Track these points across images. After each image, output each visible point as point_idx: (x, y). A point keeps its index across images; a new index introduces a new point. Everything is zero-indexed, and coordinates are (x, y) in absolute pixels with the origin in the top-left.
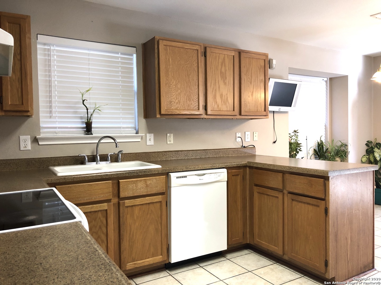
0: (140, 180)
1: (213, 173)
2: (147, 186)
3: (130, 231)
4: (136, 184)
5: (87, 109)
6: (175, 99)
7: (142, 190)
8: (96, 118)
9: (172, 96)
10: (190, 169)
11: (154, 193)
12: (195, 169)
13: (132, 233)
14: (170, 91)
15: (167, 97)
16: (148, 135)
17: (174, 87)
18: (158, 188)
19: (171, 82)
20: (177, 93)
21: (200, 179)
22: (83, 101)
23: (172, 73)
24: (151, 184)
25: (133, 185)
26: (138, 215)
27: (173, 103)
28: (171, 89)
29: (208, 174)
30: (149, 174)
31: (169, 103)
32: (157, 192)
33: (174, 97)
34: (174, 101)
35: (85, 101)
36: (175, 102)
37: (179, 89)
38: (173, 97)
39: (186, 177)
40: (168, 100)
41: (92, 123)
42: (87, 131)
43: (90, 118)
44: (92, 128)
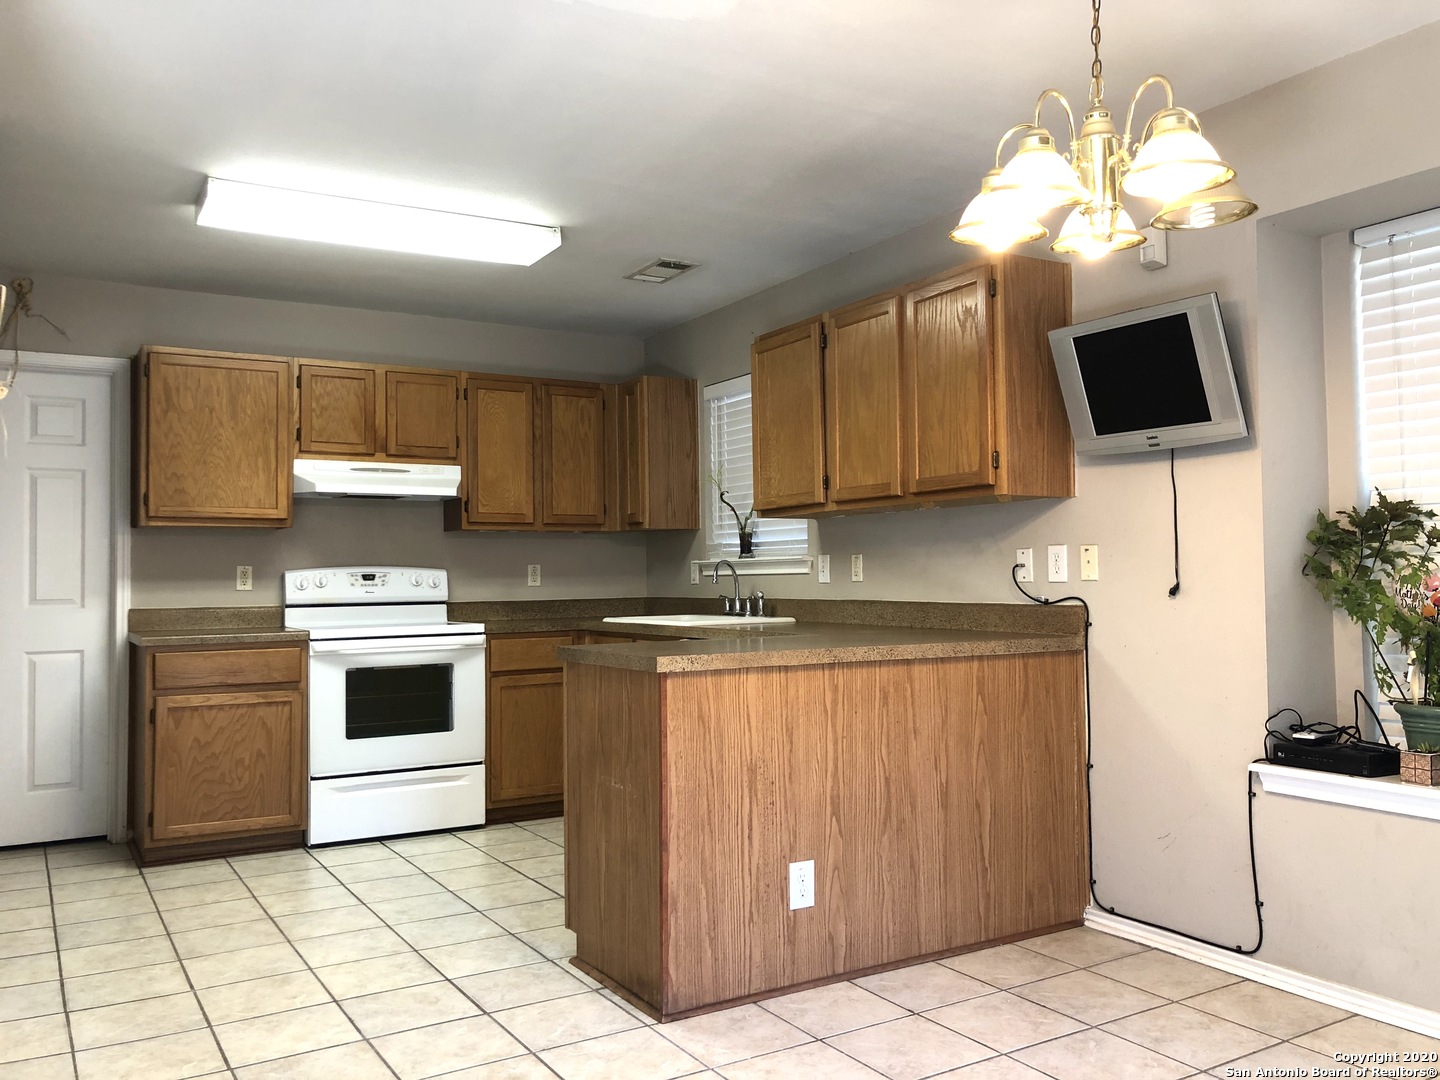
5: (733, 509)
6: (777, 471)
9: (771, 464)
14: (769, 455)
15: (764, 469)
16: (820, 557)
17: (775, 442)
19: (770, 432)
20: (779, 457)
22: (722, 494)
23: (771, 412)
27: (773, 480)
28: (771, 448)
31: (766, 483)
33: (775, 468)
34: (774, 476)
35: (726, 495)
36: (776, 479)
37: (783, 447)
38: (772, 468)
40: (766, 477)
41: (750, 535)
42: (742, 552)
43: (745, 525)
44: (750, 544)
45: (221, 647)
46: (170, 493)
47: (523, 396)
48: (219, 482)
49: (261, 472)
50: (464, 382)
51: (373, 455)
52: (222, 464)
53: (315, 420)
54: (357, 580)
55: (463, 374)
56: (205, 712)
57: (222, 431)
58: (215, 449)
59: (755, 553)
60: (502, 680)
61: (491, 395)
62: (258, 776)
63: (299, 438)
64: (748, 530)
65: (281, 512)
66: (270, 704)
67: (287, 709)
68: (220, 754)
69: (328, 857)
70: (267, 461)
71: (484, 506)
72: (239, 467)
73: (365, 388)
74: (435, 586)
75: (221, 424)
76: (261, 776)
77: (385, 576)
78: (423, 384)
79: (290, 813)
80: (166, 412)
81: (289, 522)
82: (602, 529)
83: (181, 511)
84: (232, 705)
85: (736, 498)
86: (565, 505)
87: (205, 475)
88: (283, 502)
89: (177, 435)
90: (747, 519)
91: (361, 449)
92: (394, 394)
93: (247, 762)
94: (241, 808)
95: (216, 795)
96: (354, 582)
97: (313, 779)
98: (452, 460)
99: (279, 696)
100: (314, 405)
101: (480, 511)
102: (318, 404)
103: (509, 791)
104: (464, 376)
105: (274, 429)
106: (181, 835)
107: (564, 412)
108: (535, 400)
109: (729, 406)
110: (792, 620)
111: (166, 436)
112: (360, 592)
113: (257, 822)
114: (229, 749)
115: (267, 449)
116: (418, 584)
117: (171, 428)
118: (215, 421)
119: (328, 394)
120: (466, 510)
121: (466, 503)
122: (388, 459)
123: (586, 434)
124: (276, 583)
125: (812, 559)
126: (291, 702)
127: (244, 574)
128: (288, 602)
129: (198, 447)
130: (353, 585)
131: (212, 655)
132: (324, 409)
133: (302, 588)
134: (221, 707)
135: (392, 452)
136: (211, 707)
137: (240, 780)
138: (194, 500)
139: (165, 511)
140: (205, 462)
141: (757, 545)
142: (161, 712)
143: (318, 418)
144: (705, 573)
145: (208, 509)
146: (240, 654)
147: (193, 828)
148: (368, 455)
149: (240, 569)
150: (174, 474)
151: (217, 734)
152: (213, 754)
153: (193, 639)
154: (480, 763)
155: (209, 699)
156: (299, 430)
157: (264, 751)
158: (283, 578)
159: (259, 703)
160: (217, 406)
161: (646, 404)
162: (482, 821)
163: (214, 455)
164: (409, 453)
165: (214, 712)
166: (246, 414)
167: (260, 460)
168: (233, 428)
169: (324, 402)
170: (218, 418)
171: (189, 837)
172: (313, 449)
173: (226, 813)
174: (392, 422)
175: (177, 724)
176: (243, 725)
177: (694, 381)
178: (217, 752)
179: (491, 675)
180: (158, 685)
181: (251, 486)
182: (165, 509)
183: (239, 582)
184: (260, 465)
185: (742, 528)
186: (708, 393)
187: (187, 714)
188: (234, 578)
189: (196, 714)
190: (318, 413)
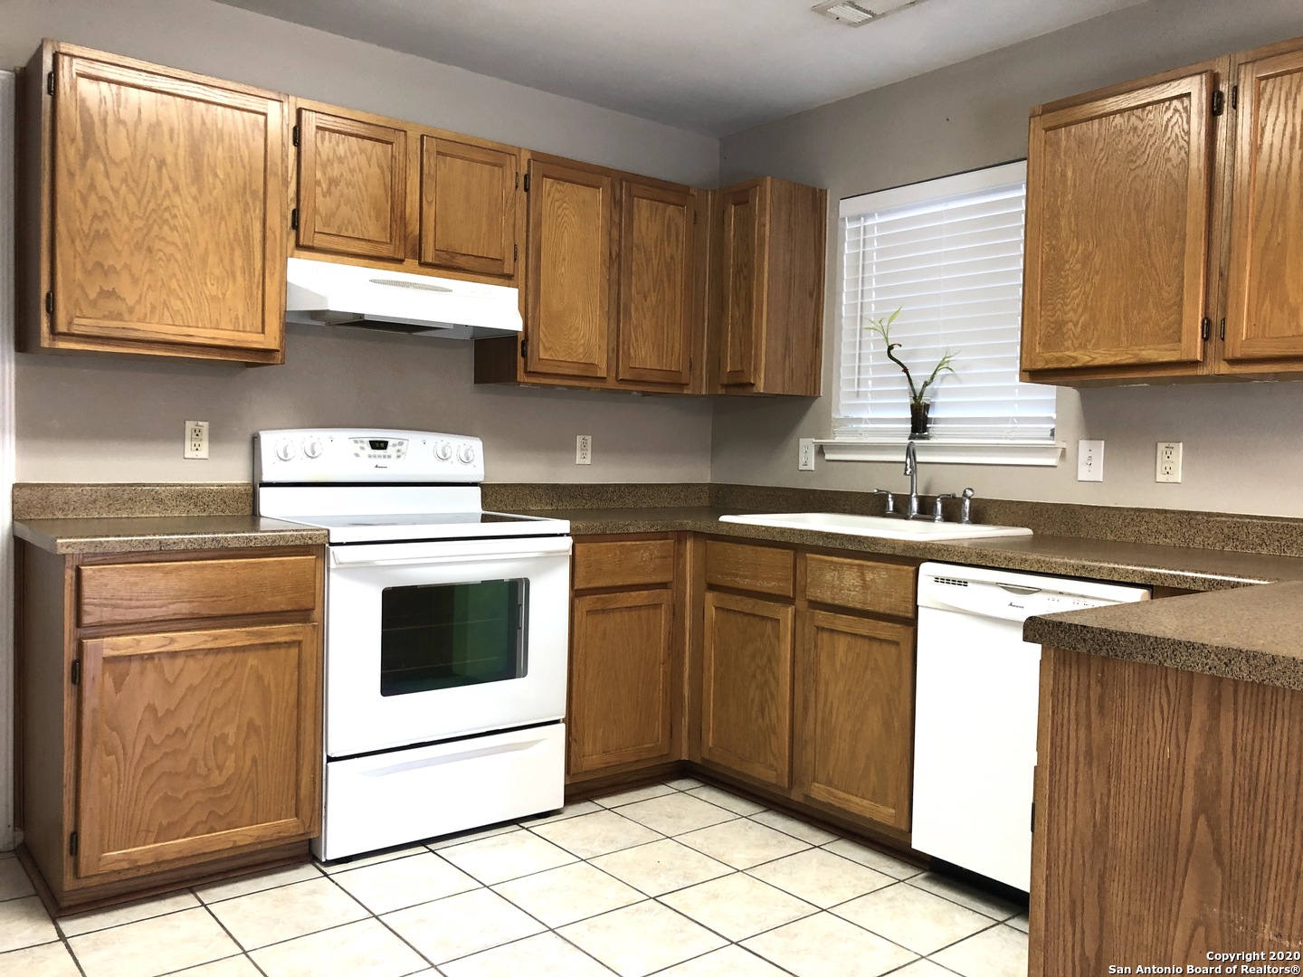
0: (848, 564)
1: (1070, 595)
2: (865, 586)
3: (826, 699)
4: (838, 571)
5: (905, 370)
6: (1080, 310)
7: (852, 593)
8: (948, 392)
9: (1068, 301)
10: (993, 560)
11: (881, 611)
12: (1011, 566)
13: (829, 705)
14: (1062, 286)
15: (1050, 307)
16: (1083, 445)
17: (1079, 266)
18: (893, 600)
19: (1067, 252)
20: (1088, 288)
21: (1011, 605)
22: (890, 348)
23: (1073, 219)
24: (873, 580)
25: (832, 574)
26: (843, 659)
27: (1070, 325)
28: (1067, 276)
29: (1048, 592)
30: (869, 550)
31: (1053, 329)
32: (888, 612)
33: (1075, 306)
34: (1074, 319)
35: (896, 348)
36: (1078, 323)
37: (1097, 273)
38: (1069, 307)
39: (965, 583)
40: (1052, 319)
41: (927, 407)
42: (914, 429)
43: (921, 394)
44: (926, 420)
45: (189, 555)
46: (92, 296)
47: (600, 194)
48: (174, 284)
49: (239, 274)
50: (524, 164)
51: (401, 261)
52: (178, 256)
53: (319, 199)
54: (362, 448)
55: (523, 153)
56: (166, 662)
57: (177, 200)
58: (166, 228)
59: (931, 431)
60: (586, 603)
61: (559, 187)
62: (249, 762)
63: (295, 225)
64: (925, 400)
65: (270, 340)
66: (267, 646)
67: (294, 651)
68: (190, 727)
69: (351, 877)
70: (248, 258)
71: (546, 349)
72: (204, 260)
73: (392, 156)
74: (467, 461)
75: (176, 189)
76: (254, 761)
77: (401, 444)
78: (473, 161)
79: (297, 815)
80: (84, 158)
81: (279, 356)
82: (685, 392)
83: (111, 326)
84: (209, 649)
85: (911, 353)
86: (645, 356)
87: (150, 271)
88: (274, 325)
89: (102, 199)
90: (926, 384)
91: (385, 251)
92: (432, 172)
93: (231, 742)
94: (222, 814)
95: (181, 796)
96: (359, 452)
97: (330, 759)
98: (506, 278)
99: (281, 632)
100: (319, 175)
101: (542, 356)
102: (324, 173)
103: (593, 760)
104: (525, 156)
105: (259, 205)
106: (125, 865)
107: (648, 221)
108: (615, 203)
109: (881, 226)
110: (1027, 532)
111: (84, 200)
112: (368, 466)
113: (245, 834)
114: (203, 720)
115: (248, 236)
116: (444, 458)
117: (92, 187)
118: (167, 184)
119: (341, 160)
120: (524, 355)
121: (524, 344)
122: (423, 269)
123: (672, 257)
124: (244, 449)
125: (1064, 445)
126: (299, 643)
127: (197, 433)
128: (266, 479)
129: (138, 223)
130: (357, 455)
131: (178, 569)
132: (333, 182)
133: (285, 458)
134: (190, 653)
135: (430, 260)
136: (174, 655)
137: (220, 768)
138: (131, 310)
139: (84, 325)
140: (150, 250)
141: (936, 421)
142: (91, 667)
143: (324, 196)
144: (828, 457)
145: (155, 327)
146: (222, 566)
147: (144, 851)
148: (395, 261)
149: (190, 425)
150: (99, 265)
151: (183, 698)
152: (178, 730)
153: (147, 543)
154: (556, 722)
155: (172, 641)
156: (296, 213)
157: (258, 722)
158: (255, 441)
159: (253, 645)
160: (170, 159)
161: (768, 217)
162: (559, 803)
163: (163, 239)
164: (450, 264)
165: (180, 662)
166: (216, 175)
167: (238, 253)
168: (195, 199)
169: (335, 171)
170: (170, 178)
171: (139, 867)
172: (317, 243)
173: (197, 824)
174: (429, 213)
175: (118, 686)
176: (226, 681)
177: (823, 192)
178: (184, 727)
179: (576, 594)
180: (87, 620)
181: (224, 295)
182: (83, 321)
183: (188, 444)
184: (239, 262)
185: (917, 397)
186: (847, 208)
187: (135, 666)
188: (181, 438)
189: (149, 665)
190: (325, 186)
